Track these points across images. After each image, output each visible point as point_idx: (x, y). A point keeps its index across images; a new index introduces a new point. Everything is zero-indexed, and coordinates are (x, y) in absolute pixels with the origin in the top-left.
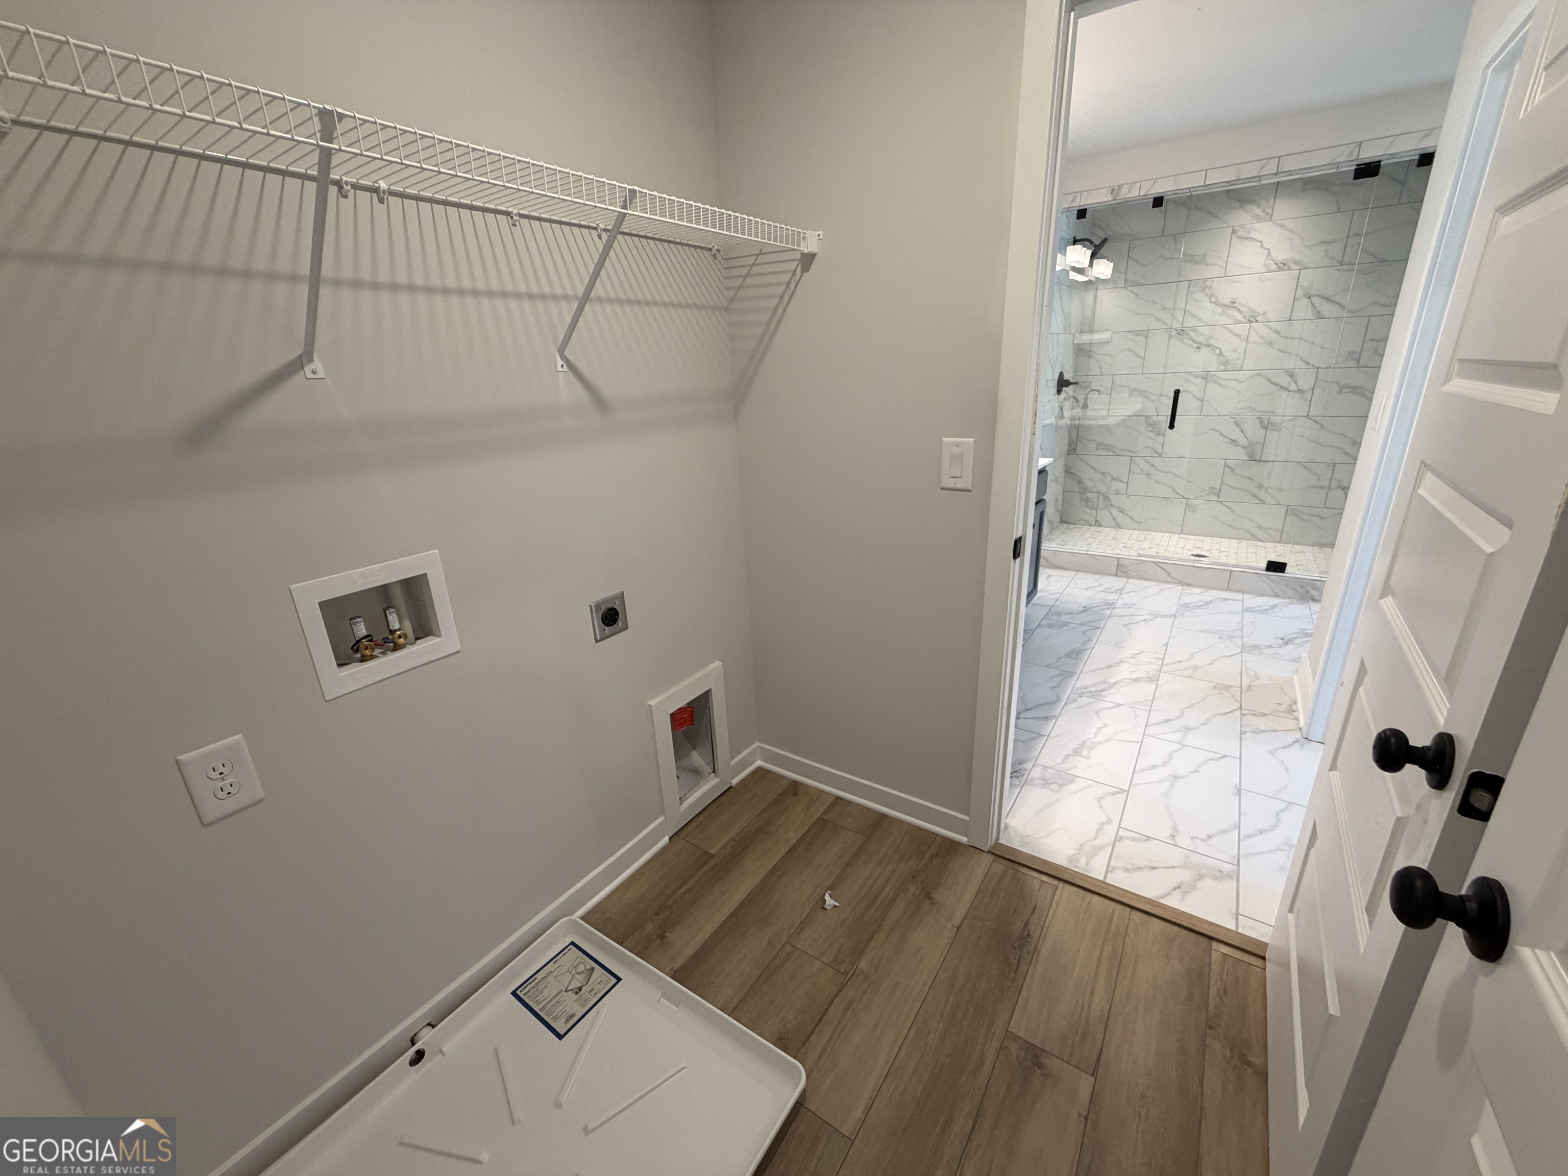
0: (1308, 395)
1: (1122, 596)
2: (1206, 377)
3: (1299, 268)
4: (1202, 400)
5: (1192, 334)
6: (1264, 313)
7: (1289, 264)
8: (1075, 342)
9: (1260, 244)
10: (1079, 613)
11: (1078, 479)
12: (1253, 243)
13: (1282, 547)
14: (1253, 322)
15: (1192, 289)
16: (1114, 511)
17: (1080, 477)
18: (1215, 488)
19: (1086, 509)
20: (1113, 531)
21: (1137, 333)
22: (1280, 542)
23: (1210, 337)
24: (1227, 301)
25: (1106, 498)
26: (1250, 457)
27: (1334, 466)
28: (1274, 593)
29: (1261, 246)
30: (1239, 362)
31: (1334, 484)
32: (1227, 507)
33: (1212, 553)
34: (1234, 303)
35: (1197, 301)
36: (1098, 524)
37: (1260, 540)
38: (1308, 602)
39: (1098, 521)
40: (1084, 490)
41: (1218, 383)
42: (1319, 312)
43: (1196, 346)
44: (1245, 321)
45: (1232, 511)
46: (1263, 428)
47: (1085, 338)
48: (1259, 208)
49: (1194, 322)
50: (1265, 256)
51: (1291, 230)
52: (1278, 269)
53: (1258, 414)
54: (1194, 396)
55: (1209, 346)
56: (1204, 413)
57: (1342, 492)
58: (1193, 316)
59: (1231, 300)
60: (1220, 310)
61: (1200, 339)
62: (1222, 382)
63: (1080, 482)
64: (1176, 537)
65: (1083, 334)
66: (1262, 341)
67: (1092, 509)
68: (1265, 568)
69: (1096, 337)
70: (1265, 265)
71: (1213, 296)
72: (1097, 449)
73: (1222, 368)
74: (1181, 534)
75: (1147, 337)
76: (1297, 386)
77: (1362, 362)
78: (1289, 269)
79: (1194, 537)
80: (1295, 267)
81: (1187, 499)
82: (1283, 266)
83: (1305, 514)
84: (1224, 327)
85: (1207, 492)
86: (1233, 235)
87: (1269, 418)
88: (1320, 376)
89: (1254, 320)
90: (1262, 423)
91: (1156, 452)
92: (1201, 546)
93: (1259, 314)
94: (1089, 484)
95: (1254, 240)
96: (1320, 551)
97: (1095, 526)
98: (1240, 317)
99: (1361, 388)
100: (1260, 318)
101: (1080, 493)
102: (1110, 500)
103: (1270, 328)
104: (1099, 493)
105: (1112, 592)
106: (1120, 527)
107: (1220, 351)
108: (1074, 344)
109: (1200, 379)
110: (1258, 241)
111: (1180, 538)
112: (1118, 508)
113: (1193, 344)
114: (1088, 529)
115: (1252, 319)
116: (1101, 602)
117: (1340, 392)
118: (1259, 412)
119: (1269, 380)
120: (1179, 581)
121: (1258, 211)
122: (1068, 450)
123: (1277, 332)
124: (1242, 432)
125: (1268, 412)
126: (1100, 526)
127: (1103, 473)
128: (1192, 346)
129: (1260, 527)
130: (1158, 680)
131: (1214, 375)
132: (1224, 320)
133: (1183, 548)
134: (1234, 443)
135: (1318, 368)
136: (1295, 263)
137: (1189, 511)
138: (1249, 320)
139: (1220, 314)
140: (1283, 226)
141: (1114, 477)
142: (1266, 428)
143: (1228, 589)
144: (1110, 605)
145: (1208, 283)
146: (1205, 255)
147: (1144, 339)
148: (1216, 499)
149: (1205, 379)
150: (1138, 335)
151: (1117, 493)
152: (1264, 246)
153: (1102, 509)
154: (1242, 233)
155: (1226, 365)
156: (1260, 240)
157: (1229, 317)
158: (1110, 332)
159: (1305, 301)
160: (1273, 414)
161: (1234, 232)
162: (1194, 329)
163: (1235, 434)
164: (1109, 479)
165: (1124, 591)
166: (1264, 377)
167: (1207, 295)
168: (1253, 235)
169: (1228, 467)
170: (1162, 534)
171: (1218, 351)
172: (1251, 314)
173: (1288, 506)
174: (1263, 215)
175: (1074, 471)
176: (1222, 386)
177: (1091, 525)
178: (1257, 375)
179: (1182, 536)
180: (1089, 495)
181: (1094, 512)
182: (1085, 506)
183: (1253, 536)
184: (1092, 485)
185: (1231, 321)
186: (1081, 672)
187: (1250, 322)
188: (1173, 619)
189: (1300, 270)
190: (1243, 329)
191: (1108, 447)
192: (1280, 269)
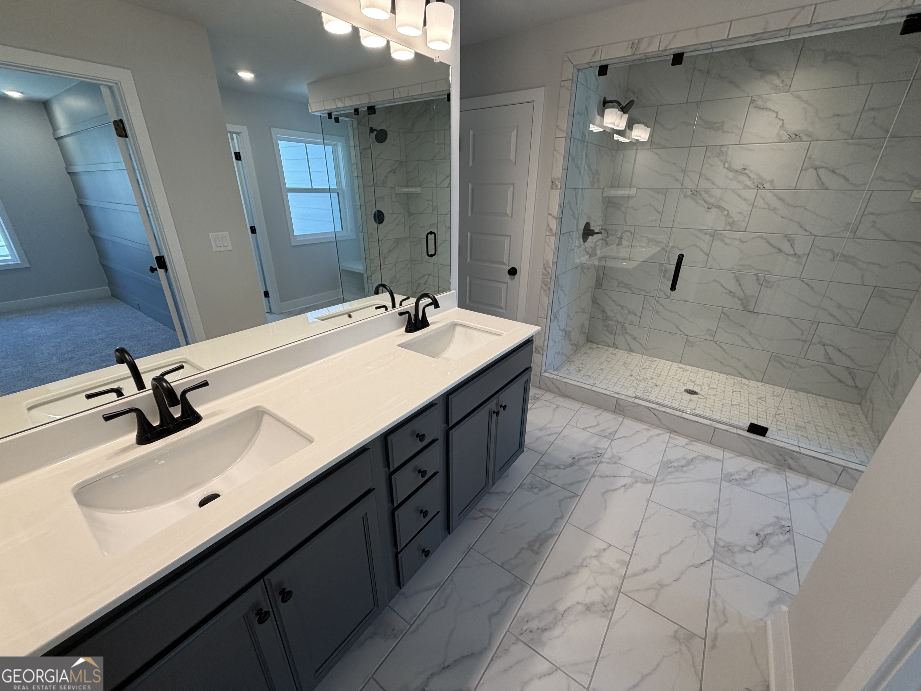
0: (804, 260)
1: (613, 443)
2: (714, 234)
3: (810, 139)
4: (708, 255)
5: (705, 195)
6: (772, 181)
7: (801, 135)
8: (604, 196)
9: (775, 114)
10: (566, 467)
11: (602, 308)
12: (770, 113)
13: (763, 387)
14: (760, 188)
15: (708, 154)
16: (628, 337)
17: (603, 308)
18: (711, 330)
19: (607, 334)
20: (626, 354)
21: (657, 191)
22: (762, 382)
23: (721, 199)
24: (739, 167)
25: (623, 327)
26: (744, 307)
27: (819, 324)
28: (754, 454)
29: (776, 117)
30: (744, 224)
31: (815, 340)
32: (720, 347)
33: (702, 390)
34: (745, 169)
35: (712, 166)
36: (615, 346)
37: (745, 378)
38: (784, 471)
39: (616, 344)
40: (606, 318)
41: (723, 241)
42: (823, 183)
43: (707, 206)
44: (753, 186)
45: (724, 350)
46: (759, 284)
47: (614, 192)
48: (779, 78)
49: (708, 185)
50: (778, 127)
51: (807, 102)
52: (789, 140)
53: (756, 272)
54: (702, 251)
55: (719, 207)
56: (708, 266)
57: (823, 347)
58: (707, 179)
59: (742, 167)
60: (731, 175)
61: (712, 201)
62: (727, 241)
63: (603, 311)
64: (675, 365)
65: (612, 189)
66: (766, 206)
67: (611, 333)
68: (747, 428)
69: (621, 192)
70: (778, 135)
71: (726, 162)
72: (618, 286)
73: (728, 228)
74: (680, 363)
75: (666, 195)
76: (794, 250)
77: (858, 234)
78: (801, 140)
79: (691, 367)
80: (805, 138)
81: (688, 336)
82: (794, 137)
83: (787, 362)
84: (734, 192)
85: (705, 332)
86: (752, 105)
87: (765, 276)
88: (815, 242)
89: (762, 187)
90: (758, 279)
91: (667, 295)
92: (694, 379)
93: (767, 182)
94: (610, 313)
95: (771, 110)
96: (796, 395)
97: (613, 347)
98: (749, 183)
99: (854, 257)
100: (767, 185)
101: (603, 320)
102: (626, 329)
103: (775, 195)
104: (618, 322)
105: (605, 437)
106: (632, 351)
107: (728, 213)
108: (603, 197)
109: (708, 236)
110: (773, 111)
111: (679, 367)
112: (632, 335)
113: (705, 204)
114: (607, 350)
115: (760, 186)
116: (591, 452)
117: (832, 260)
118: (757, 270)
119: (768, 243)
120: (668, 427)
121: (777, 82)
122: (596, 285)
123: (782, 200)
124: (740, 285)
125: (765, 271)
126: (617, 348)
127: (622, 307)
128: (703, 206)
129: (746, 367)
130: (613, 610)
131: (721, 234)
132: (734, 185)
133: (679, 380)
134: (732, 294)
135: (816, 236)
136: (806, 135)
137: (689, 346)
138: (757, 187)
139: (731, 179)
140: (799, 98)
141: (630, 310)
142: (762, 285)
143: (710, 443)
144: (598, 455)
145: (724, 149)
146: (723, 122)
147: (664, 197)
148: (712, 339)
149: (712, 236)
150: (658, 193)
151: (632, 324)
152: (779, 116)
153: (619, 335)
154: (759, 103)
155: (732, 225)
156: (776, 111)
157: (739, 182)
158: (636, 188)
159: (812, 172)
160: (768, 273)
161: (752, 101)
162: (707, 191)
163: (732, 286)
164: (626, 312)
165: (616, 437)
166: (765, 239)
167: (721, 160)
168: (770, 105)
169: (724, 314)
170: (665, 361)
171: (726, 213)
172: (760, 181)
173: (772, 353)
174: (782, 85)
175: (598, 301)
176: (726, 244)
177: (609, 346)
178: (759, 237)
179: (681, 365)
180: (610, 322)
181: (612, 337)
182: (606, 330)
183: (740, 373)
184: (613, 315)
185: (740, 186)
186: (534, 583)
187: (758, 188)
188: (651, 486)
189: (811, 141)
190: (750, 194)
191: (627, 286)
192: (793, 140)
